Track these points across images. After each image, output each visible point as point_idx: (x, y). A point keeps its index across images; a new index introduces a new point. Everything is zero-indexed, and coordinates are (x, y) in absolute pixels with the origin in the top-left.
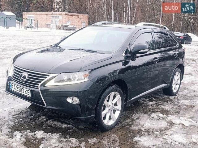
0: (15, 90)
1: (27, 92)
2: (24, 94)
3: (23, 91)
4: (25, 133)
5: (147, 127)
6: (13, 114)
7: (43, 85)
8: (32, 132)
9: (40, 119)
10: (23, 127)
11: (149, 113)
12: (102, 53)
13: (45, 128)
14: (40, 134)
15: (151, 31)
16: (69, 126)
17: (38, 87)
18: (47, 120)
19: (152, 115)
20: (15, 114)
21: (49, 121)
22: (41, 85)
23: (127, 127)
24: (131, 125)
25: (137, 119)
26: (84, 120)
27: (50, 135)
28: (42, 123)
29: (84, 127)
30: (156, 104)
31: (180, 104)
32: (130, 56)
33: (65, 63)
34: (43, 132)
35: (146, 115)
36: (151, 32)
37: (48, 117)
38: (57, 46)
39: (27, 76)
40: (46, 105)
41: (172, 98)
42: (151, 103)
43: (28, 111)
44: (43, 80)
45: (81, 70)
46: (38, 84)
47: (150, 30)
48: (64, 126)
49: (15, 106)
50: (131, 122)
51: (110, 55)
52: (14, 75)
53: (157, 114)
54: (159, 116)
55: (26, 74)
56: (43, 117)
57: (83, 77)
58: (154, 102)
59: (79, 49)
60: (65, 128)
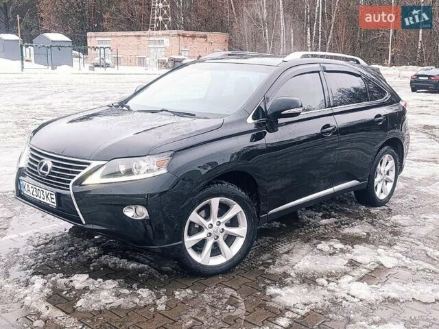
0: (28, 194)
1: (49, 196)
2: (45, 201)
3: (42, 196)
4: (53, 279)
5: (302, 268)
6: (36, 243)
7: (79, 183)
8: (67, 277)
9: (86, 253)
10: (52, 268)
11: (315, 241)
12: (205, 118)
13: (94, 270)
14: (80, 280)
15: (317, 70)
16: (141, 265)
17: (68, 186)
18: (100, 255)
19: (319, 246)
20: (40, 243)
21: (103, 257)
22: (75, 184)
23: (261, 268)
24: (270, 264)
25: (286, 253)
26: (160, 251)
27: (99, 282)
28: (90, 260)
29: (172, 269)
30: (336, 223)
31: (387, 224)
32: (264, 124)
33: (122, 138)
34: (87, 276)
35: (307, 246)
36: (319, 72)
37: (103, 250)
38: (123, 106)
39: (50, 165)
40: (84, 222)
41: (374, 211)
42: (324, 221)
43: (66, 238)
44: (79, 172)
45: (151, 153)
46: (69, 182)
47: (316, 67)
48: (131, 267)
49: (43, 228)
50: (271, 259)
51: (219, 121)
52: (29, 164)
53: (332, 243)
54: (334, 248)
55: (48, 163)
56: (92, 249)
57: (156, 167)
58: (332, 220)
59: (161, 111)
60: (134, 269)
